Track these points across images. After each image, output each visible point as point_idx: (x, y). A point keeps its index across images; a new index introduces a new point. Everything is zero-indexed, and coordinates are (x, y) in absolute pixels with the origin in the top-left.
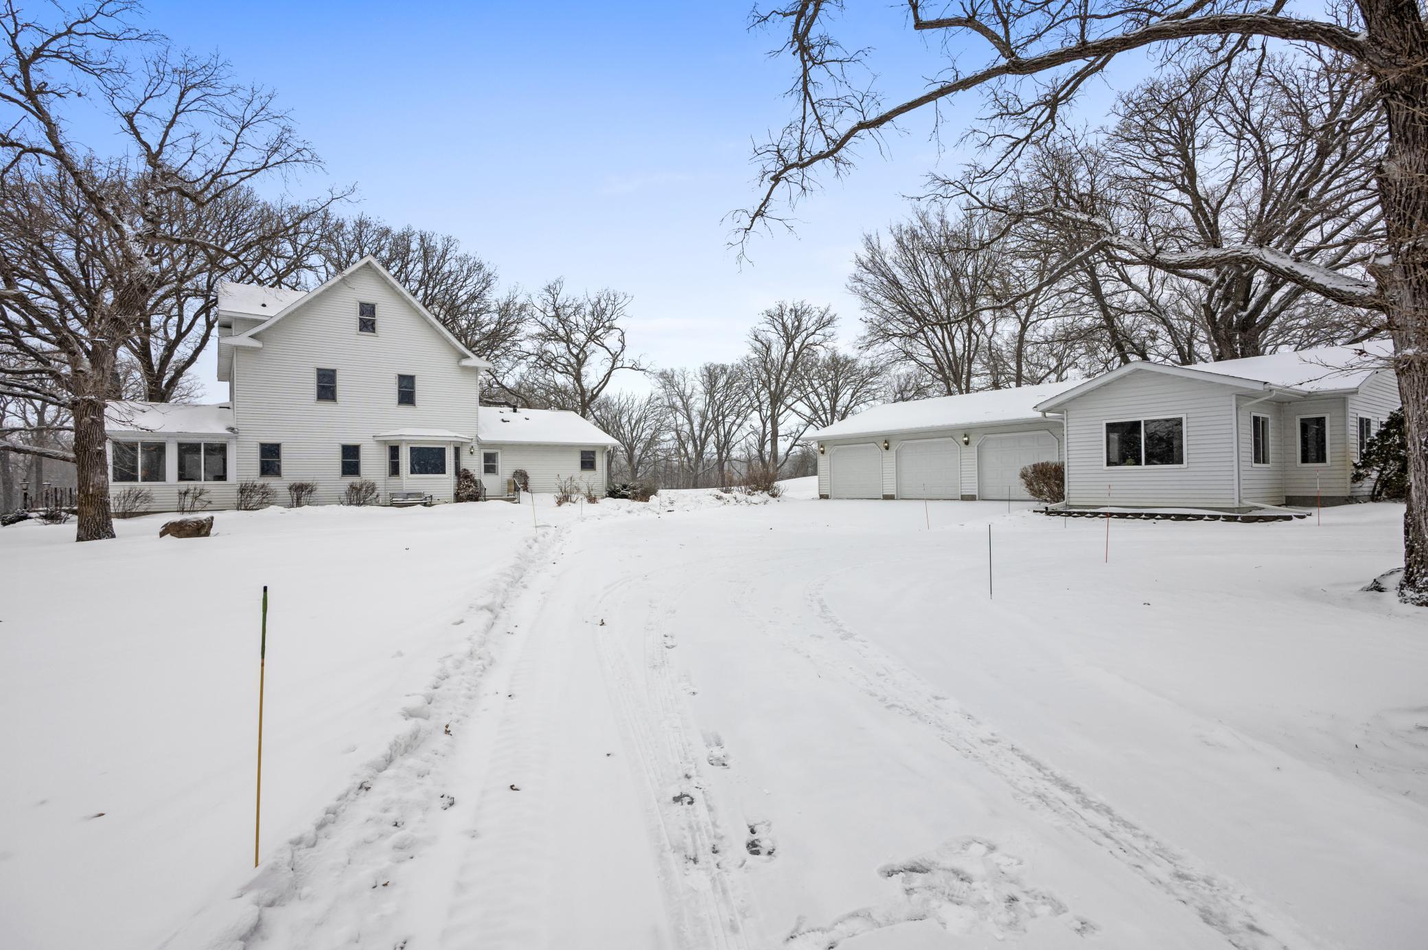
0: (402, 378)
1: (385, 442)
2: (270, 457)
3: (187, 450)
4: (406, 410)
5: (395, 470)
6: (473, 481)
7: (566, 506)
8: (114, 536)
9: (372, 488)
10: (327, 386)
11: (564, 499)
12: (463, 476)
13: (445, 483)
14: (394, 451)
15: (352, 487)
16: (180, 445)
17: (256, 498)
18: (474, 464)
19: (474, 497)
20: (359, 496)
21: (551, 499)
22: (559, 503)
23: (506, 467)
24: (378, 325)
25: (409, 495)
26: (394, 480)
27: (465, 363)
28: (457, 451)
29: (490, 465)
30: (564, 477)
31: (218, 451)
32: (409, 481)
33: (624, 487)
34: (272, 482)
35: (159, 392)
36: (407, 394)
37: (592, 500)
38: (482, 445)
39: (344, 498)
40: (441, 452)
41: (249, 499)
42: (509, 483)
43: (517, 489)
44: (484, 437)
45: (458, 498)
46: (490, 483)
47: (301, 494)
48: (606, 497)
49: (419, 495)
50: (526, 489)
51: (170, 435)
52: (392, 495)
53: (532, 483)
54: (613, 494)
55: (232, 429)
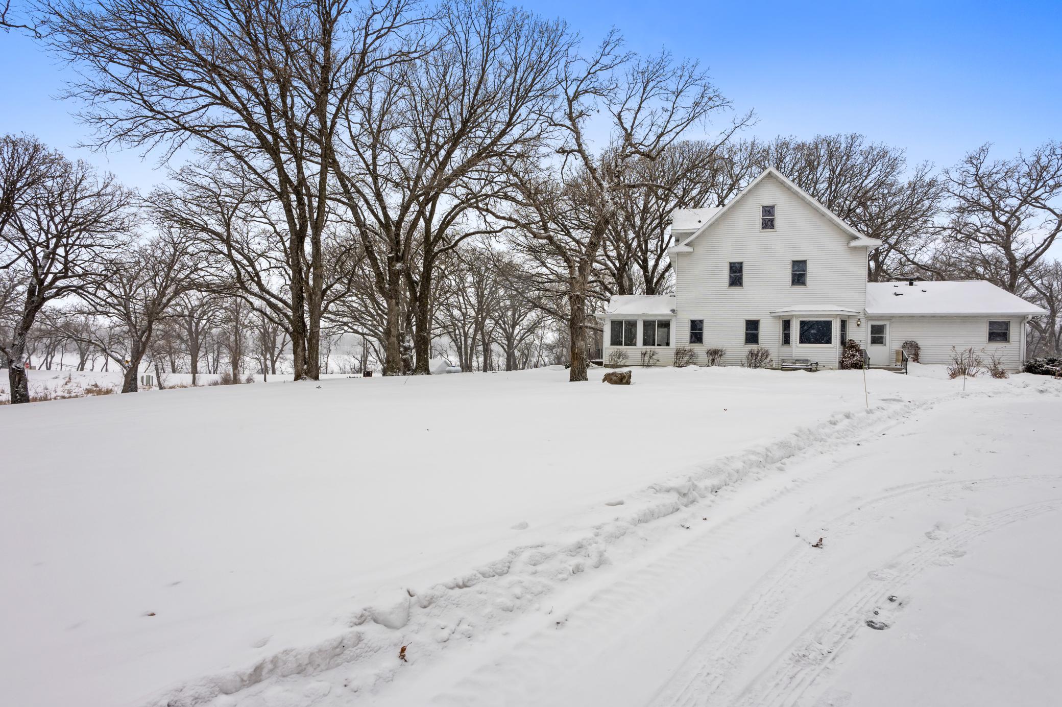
0: (795, 263)
1: (780, 317)
2: (696, 331)
3: (648, 325)
4: (799, 289)
5: (786, 340)
6: (858, 350)
7: (960, 379)
8: (586, 380)
9: (766, 354)
10: (736, 275)
11: (960, 370)
12: (848, 346)
13: (831, 351)
14: (787, 324)
15: (751, 353)
16: (645, 322)
17: (686, 359)
18: (860, 335)
19: (858, 366)
20: (756, 360)
21: (943, 371)
22: (954, 375)
23: (894, 338)
24: (776, 223)
25: (797, 361)
26: (786, 348)
27: (854, 243)
28: (844, 324)
29: (877, 335)
30: (960, 350)
31: (666, 325)
32: (799, 349)
33: (1052, 361)
34: (697, 348)
35: (652, 288)
36: (799, 276)
37: (998, 374)
38: (869, 318)
39: (745, 361)
40: (828, 324)
41: (682, 358)
42: (897, 353)
43: (905, 360)
44: (870, 311)
45: (843, 366)
46: (874, 352)
47: (715, 356)
48: (1023, 372)
49: (806, 361)
50: (916, 359)
51: (639, 316)
52: (783, 361)
53: (922, 355)
54: (1032, 369)
55: (673, 311)
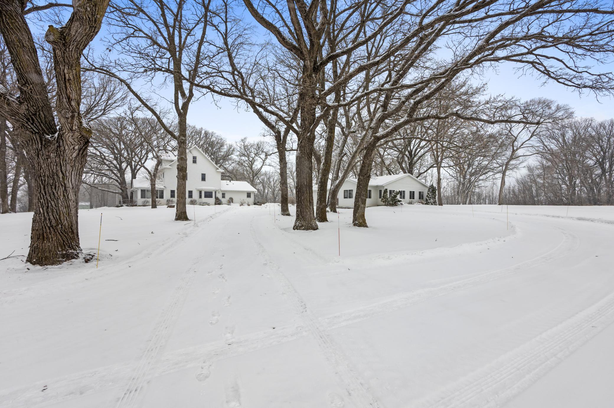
0: (202, 174)
1: (198, 190)
2: (173, 194)
3: (156, 191)
4: (203, 182)
5: (200, 197)
6: (219, 200)
9: (195, 201)
11: (242, 204)
12: (217, 198)
13: (212, 200)
14: (200, 192)
15: (191, 201)
18: (219, 196)
19: (219, 204)
20: (193, 203)
21: (238, 205)
22: (240, 206)
23: (227, 197)
24: (197, 162)
25: (204, 203)
26: (200, 199)
27: (218, 170)
28: (215, 192)
29: (223, 196)
30: (241, 200)
31: (162, 191)
32: (204, 199)
33: (258, 202)
34: (173, 199)
36: (203, 178)
37: (249, 205)
38: (222, 191)
39: (189, 203)
40: (211, 193)
41: (168, 203)
42: (228, 200)
43: (230, 202)
44: (222, 189)
45: (215, 204)
46: (223, 200)
48: (253, 204)
49: (206, 203)
50: (232, 202)
52: (200, 203)
53: (234, 201)
54: (255, 204)
55: (164, 186)
